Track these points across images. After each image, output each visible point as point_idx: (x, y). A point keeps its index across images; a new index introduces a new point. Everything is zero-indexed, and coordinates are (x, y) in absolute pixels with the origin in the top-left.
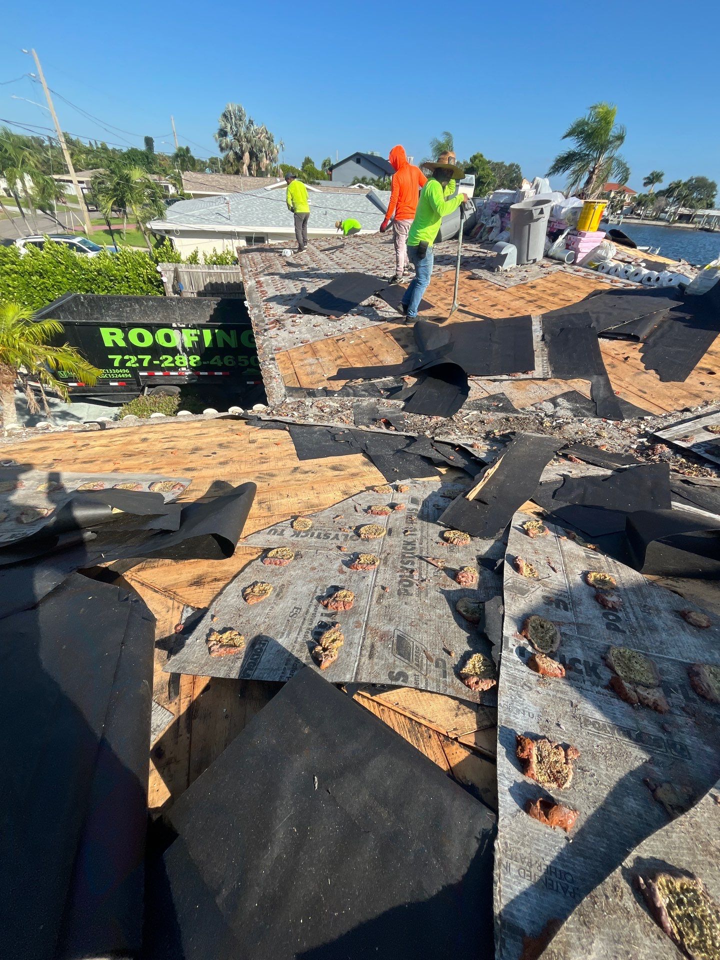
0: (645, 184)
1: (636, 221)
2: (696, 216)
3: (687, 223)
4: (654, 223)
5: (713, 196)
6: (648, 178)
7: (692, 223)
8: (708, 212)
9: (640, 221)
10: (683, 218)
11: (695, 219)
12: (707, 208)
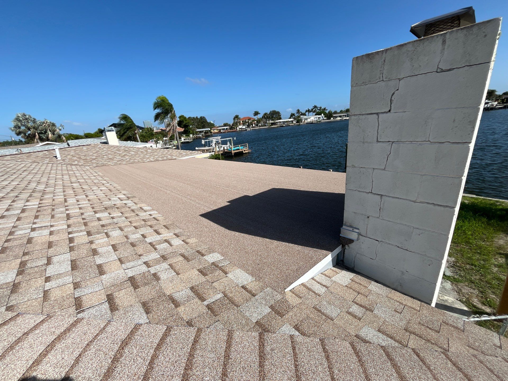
0: (254, 116)
1: (258, 128)
2: (276, 123)
3: (275, 125)
4: (264, 127)
5: (280, 116)
6: (254, 114)
7: (276, 125)
8: (279, 121)
9: (259, 128)
10: (272, 124)
11: (277, 124)
12: (280, 120)
